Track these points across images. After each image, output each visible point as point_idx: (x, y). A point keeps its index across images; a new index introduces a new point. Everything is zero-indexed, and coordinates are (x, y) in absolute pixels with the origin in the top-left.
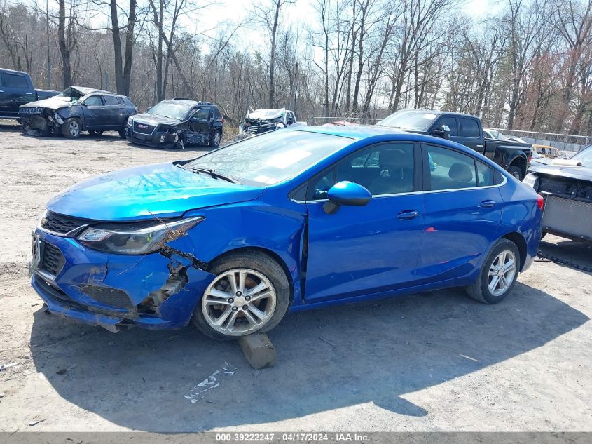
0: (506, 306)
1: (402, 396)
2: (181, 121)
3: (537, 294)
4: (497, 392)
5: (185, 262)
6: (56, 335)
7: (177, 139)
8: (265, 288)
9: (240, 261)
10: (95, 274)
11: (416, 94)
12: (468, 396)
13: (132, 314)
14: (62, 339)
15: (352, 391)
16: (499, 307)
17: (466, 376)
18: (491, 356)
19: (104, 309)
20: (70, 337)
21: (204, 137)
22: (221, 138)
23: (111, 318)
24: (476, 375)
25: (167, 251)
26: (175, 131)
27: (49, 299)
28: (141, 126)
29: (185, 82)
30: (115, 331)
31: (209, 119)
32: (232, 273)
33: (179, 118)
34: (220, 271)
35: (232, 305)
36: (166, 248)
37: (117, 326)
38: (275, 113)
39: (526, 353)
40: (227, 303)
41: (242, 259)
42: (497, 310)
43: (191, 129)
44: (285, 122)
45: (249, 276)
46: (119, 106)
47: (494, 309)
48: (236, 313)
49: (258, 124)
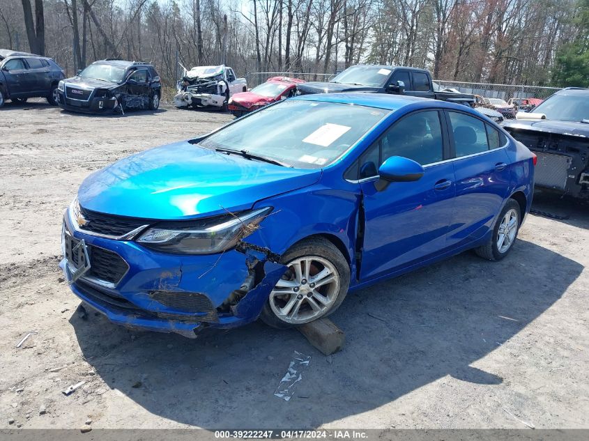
0: (511, 261)
1: (471, 365)
2: (119, 84)
3: (529, 246)
4: (548, 350)
5: (260, 257)
6: (106, 343)
7: (116, 105)
8: (329, 273)
9: (307, 250)
10: (167, 279)
11: (347, 46)
12: (527, 358)
13: (211, 316)
14: (114, 347)
15: (426, 366)
16: (506, 262)
17: (515, 338)
18: (525, 314)
19: (178, 314)
20: (121, 343)
21: (143, 100)
22: (159, 99)
23: (187, 324)
24: (522, 335)
25: (244, 247)
26: (113, 95)
27: (105, 307)
28: (75, 92)
29: (106, 39)
30: (194, 336)
31: (147, 80)
32: (298, 262)
33: (115, 81)
34: (287, 260)
35: (298, 293)
36: (242, 244)
37: (195, 331)
38: (215, 70)
39: (551, 308)
40: (292, 292)
41: (307, 247)
42: (505, 266)
43: (130, 92)
44: (226, 79)
45: (313, 263)
46: (44, 69)
47: (503, 265)
48: (301, 301)
49: (198, 83)
